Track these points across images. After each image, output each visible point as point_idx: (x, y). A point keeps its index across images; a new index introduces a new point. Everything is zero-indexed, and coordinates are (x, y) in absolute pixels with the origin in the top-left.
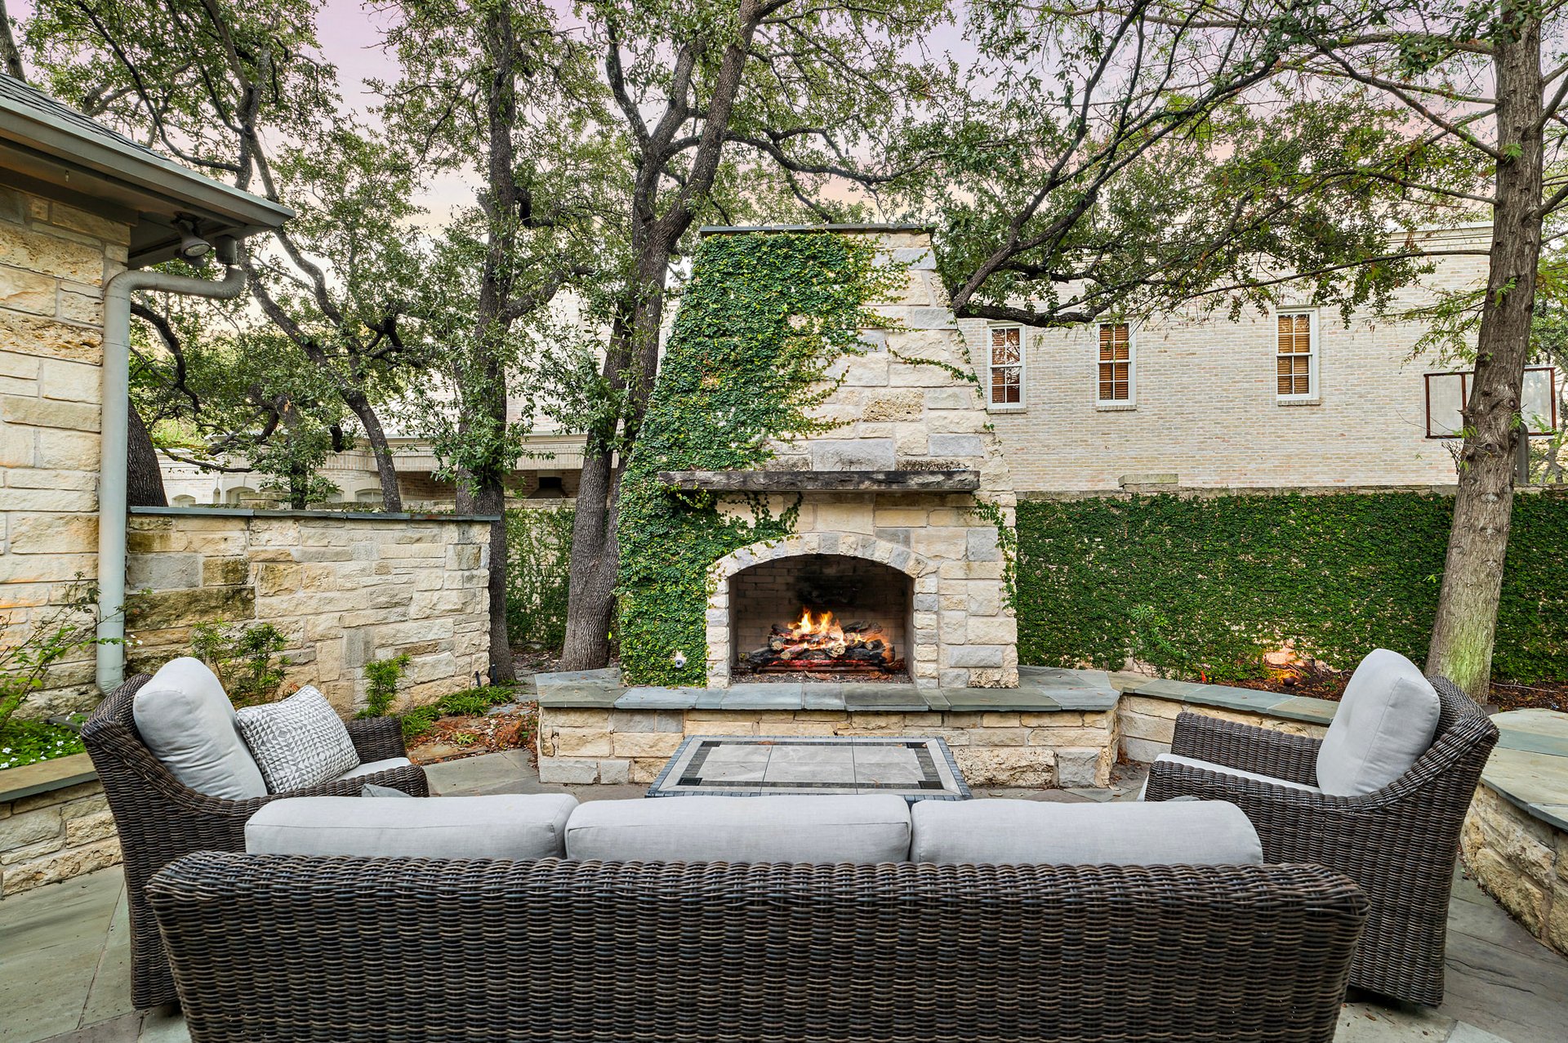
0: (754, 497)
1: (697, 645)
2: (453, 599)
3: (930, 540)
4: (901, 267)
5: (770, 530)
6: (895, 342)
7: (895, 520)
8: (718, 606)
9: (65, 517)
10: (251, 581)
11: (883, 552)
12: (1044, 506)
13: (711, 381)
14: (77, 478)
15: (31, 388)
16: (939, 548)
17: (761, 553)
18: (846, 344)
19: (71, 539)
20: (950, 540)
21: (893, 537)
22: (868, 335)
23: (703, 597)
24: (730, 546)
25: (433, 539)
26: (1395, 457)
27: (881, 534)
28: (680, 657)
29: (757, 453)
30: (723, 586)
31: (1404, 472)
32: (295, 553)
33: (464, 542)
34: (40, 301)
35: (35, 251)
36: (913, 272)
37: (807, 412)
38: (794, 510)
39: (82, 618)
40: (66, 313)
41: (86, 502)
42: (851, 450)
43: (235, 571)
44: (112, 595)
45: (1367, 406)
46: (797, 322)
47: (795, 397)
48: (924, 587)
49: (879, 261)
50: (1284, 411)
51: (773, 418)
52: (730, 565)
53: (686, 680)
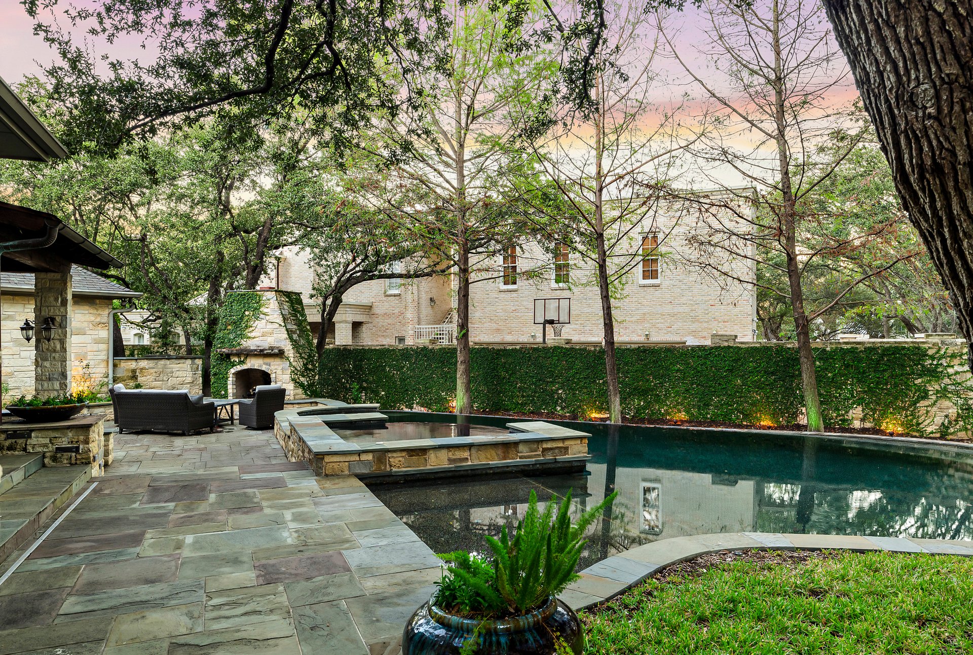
0: (238, 355)
1: (226, 391)
2: (189, 380)
3: (274, 365)
4: (269, 300)
5: (241, 362)
6: (267, 318)
7: (267, 360)
8: (231, 380)
9: (103, 360)
10: (137, 374)
11: (264, 368)
12: (393, 350)
13: (229, 327)
14: (105, 353)
15: (97, 336)
16: (276, 367)
17: (239, 368)
18: (257, 318)
19: (103, 365)
20: (278, 365)
21: (266, 364)
22: (262, 316)
23: (227, 378)
24: (233, 366)
25: (183, 363)
26: (697, 314)
27: (264, 364)
28: (223, 392)
29: (239, 344)
30: (231, 376)
31: (701, 322)
32: (147, 367)
33: (193, 363)
34: (98, 320)
35: (97, 310)
36: (271, 301)
37: (249, 335)
38: (246, 358)
39: (106, 380)
40: (103, 321)
41: (106, 358)
42: (258, 343)
43: (134, 371)
44: (111, 376)
45: (683, 287)
46: (247, 313)
47: (247, 331)
48: (273, 376)
49: (264, 298)
50: (641, 290)
51: (242, 336)
52: (233, 371)
53: (224, 398)
